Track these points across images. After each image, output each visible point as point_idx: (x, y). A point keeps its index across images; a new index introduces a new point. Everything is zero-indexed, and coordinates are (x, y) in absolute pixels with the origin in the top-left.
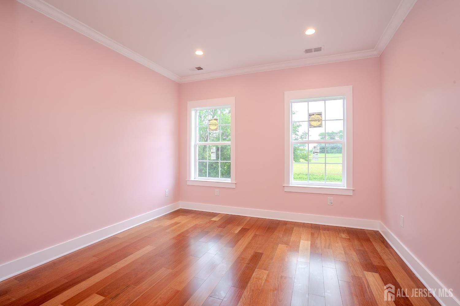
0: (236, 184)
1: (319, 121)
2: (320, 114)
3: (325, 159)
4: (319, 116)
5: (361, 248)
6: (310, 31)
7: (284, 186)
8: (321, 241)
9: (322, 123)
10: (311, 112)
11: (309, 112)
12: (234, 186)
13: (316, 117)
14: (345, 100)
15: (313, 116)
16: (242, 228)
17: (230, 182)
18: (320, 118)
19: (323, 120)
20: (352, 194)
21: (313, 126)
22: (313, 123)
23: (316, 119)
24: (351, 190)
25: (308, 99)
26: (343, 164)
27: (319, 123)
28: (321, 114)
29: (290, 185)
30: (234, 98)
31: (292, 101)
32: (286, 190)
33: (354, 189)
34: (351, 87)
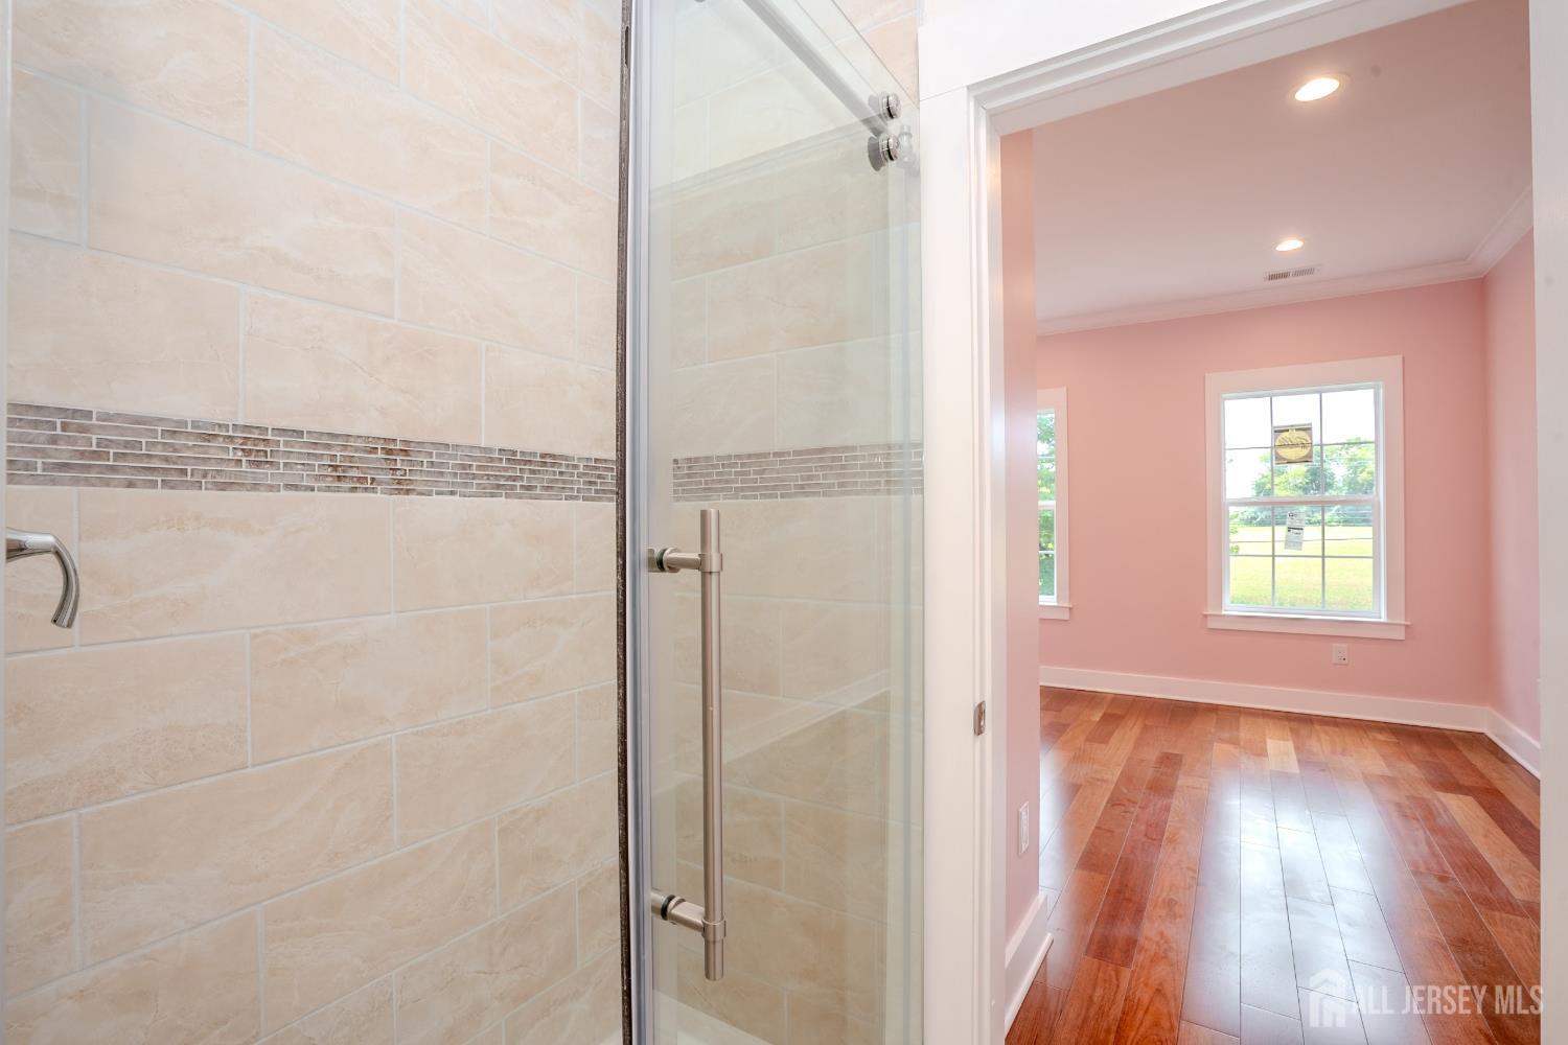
0: (1070, 609)
1: (1304, 446)
2: (1307, 429)
3: (1323, 543)
4: (1302, 434)
5: (1429, 759)
6: (1290, 245)
7: (1206, 616)
8: (1321, 744)
9: (1311, 451)
10: (1279, 422)
11: (1275, 424)
12: (1066, 616)
13: (1293, 436)
14: (1381, 391)
15: (1284, 435)
16: (1105, 714)
17: (1055, 604)
18: (1308, 438)
19: (1314, 443)
20: (1403, 638)
21: (1284, 459)
22: (1287, 453)
23: (1294, 442)
24: (1401, 625)
25: (1269, 389)
26: (1376, 558)
27: (1305, 452)
28: (1310, 429)
29: (1224, 613)
30: (1063, 391)
31: (1224, 396)
32: (1212, 624)
33: (1408, 623)
34: (1398, 359)
